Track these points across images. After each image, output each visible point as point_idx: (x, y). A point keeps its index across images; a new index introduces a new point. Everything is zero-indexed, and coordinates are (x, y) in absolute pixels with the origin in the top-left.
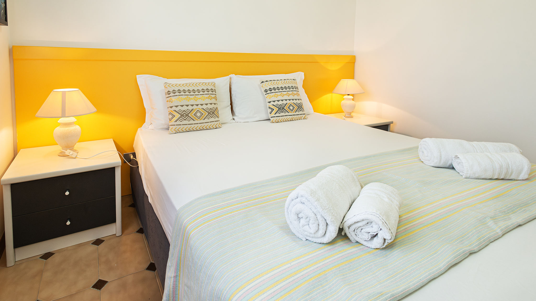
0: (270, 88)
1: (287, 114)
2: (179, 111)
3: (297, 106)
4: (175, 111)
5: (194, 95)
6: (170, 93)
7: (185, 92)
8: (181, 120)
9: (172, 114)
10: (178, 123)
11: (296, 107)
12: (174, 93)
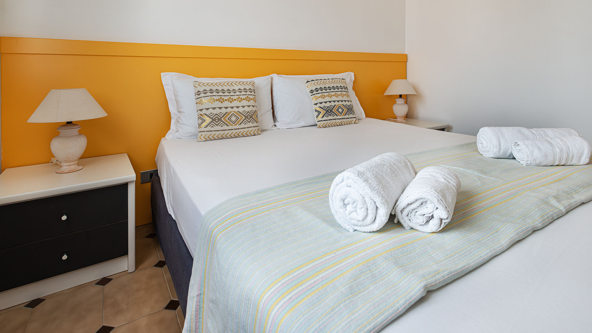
0: (316, 89)
1: (335, 117)
2: (210, 114)
3: (347, 108)
4: (205, 114)
5: (228, 96)
6: (201, 93)
7: (218, 93)
8: (212, 125)
9: (202, 119)
10: (209, 128)
11: (345, 110)
12: (205, 93)
